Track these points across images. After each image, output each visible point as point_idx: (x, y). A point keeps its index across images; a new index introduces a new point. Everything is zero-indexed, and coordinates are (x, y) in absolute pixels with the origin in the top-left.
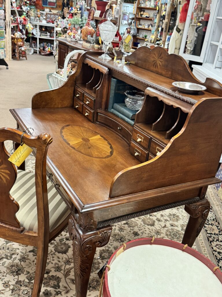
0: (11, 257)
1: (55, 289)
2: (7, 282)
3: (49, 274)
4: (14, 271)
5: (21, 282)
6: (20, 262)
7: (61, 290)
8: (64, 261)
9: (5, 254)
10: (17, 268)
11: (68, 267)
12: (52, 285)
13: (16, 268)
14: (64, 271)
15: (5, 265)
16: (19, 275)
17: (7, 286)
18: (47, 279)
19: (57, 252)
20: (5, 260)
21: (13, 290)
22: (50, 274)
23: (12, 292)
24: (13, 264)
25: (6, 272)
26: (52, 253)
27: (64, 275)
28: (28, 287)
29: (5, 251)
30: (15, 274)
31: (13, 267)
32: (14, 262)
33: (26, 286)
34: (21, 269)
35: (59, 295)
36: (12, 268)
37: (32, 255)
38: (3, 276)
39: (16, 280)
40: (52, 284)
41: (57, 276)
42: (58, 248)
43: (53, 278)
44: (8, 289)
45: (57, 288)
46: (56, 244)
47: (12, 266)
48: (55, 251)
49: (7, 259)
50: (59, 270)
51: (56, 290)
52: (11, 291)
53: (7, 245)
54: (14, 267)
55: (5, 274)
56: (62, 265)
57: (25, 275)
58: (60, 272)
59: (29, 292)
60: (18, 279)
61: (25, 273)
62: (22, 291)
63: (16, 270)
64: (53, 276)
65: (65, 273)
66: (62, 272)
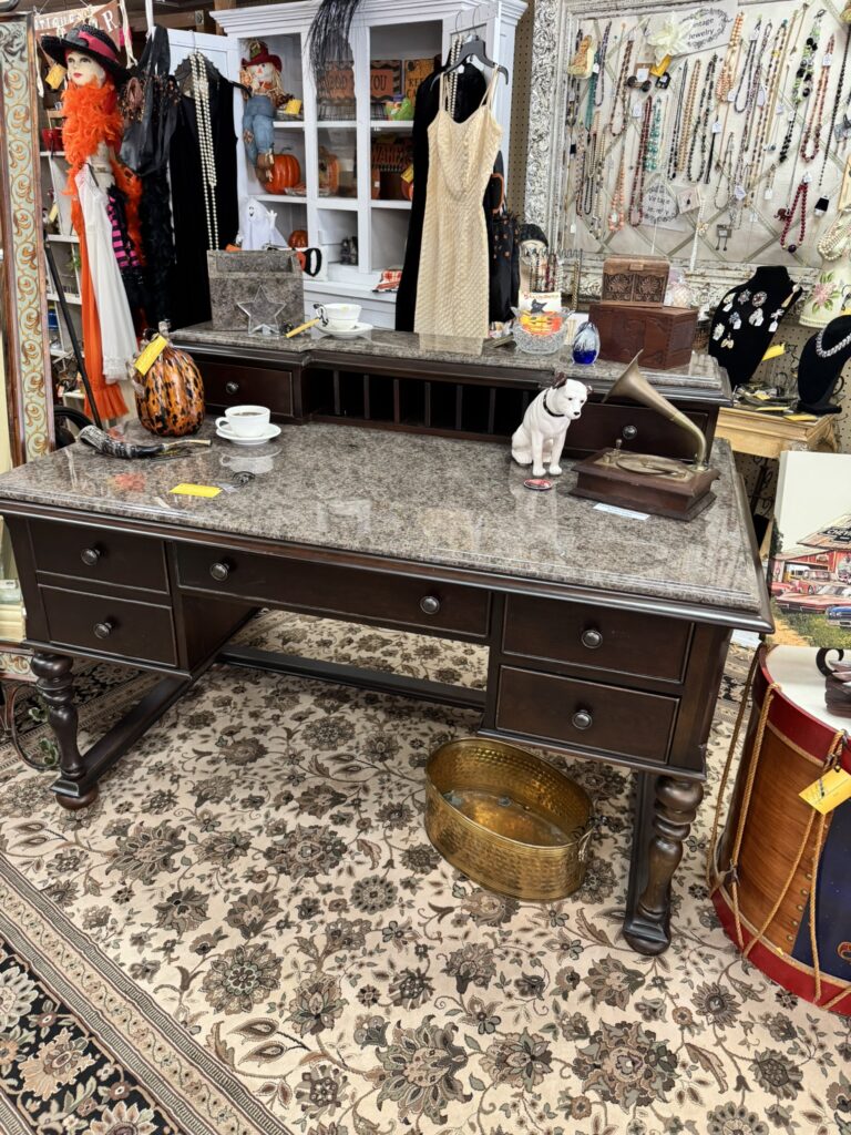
0: (460, 1051)
1: (644, 986)
2: (569, 1102)
3: (582, 977)
4: (524, 1065)
5: (584, 1062)
6: (494, 1034)
7: (652, 974)
8: (547, 925)
9: (434, 1065)
10: (515, 1052)
11: (572, 923)
12: (626, 986)
13: (517, 1054)
14: (585, 937)
15: (487, 1081)
16: (552, 1056)
17: (581, 1107)
18: (599, 991)
19: (503, 925)
20: (461, 1075)
21: (605, 1097)
22: (584, 974)
23: (615, 1101)
24: (496, 1056)
25: (517, 1090)
26: (497, 936)
27: (598, 944)
28: (612, 1050)
29: (418, 1059)
30: (538, 1066)
31: (509, 1061)
32: (484, 1049)
33: (604, 1054)
34: (526, 1043)
35: (667, 983)
36: (509, 1066)
37: (482, 989)
38: (534, 1105)
39: (568, 1071)
40: (620, 986)
41: (598, 961)
42: (486, 914)
43: (599, 974)
44: (596, 1109)
45: (640, 979)
46: (466, 912)
47: (502, 1062)
48: (495, 926)
49: (462, 1065)
50: (577, 949)
51: (646, 984)
52: (608, 1104)
53: (390, 1043)
54: (507, 1057)
55: (528, 1096)
56: (561, 934)
57: (556, 1039)
58: (583, 949)
59: (629, 1053)
60: (567, 1065)
61: (548, 1036)
62: (617, 1073)
63: (525, 1059)
64: (591, 972)
65: (594, 939)
66: (585, 943)
